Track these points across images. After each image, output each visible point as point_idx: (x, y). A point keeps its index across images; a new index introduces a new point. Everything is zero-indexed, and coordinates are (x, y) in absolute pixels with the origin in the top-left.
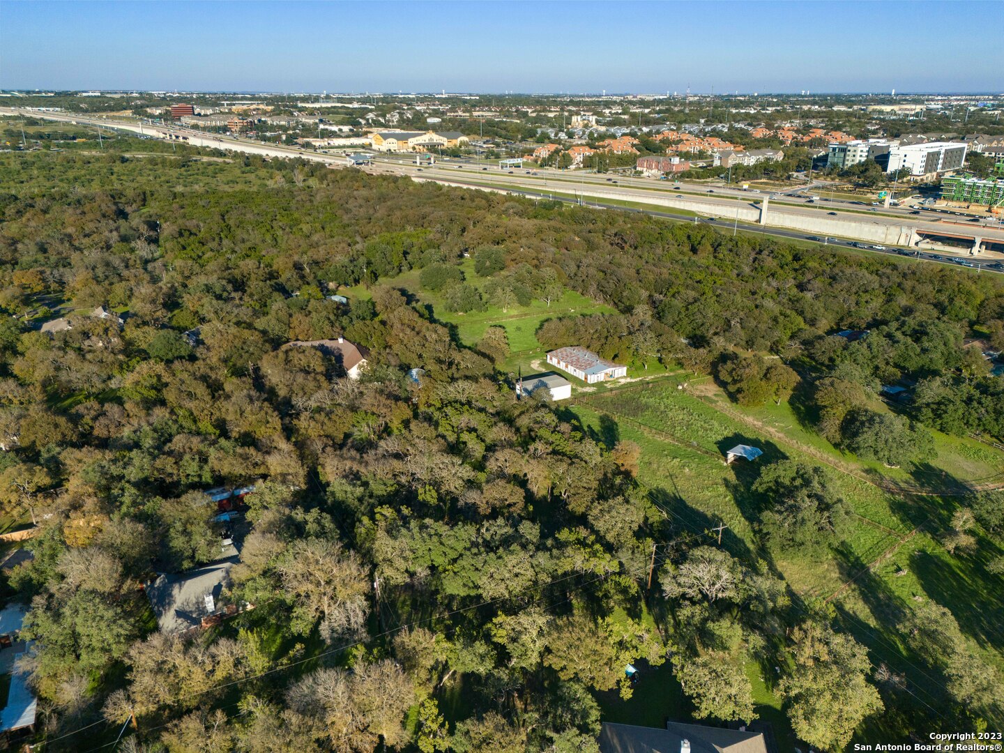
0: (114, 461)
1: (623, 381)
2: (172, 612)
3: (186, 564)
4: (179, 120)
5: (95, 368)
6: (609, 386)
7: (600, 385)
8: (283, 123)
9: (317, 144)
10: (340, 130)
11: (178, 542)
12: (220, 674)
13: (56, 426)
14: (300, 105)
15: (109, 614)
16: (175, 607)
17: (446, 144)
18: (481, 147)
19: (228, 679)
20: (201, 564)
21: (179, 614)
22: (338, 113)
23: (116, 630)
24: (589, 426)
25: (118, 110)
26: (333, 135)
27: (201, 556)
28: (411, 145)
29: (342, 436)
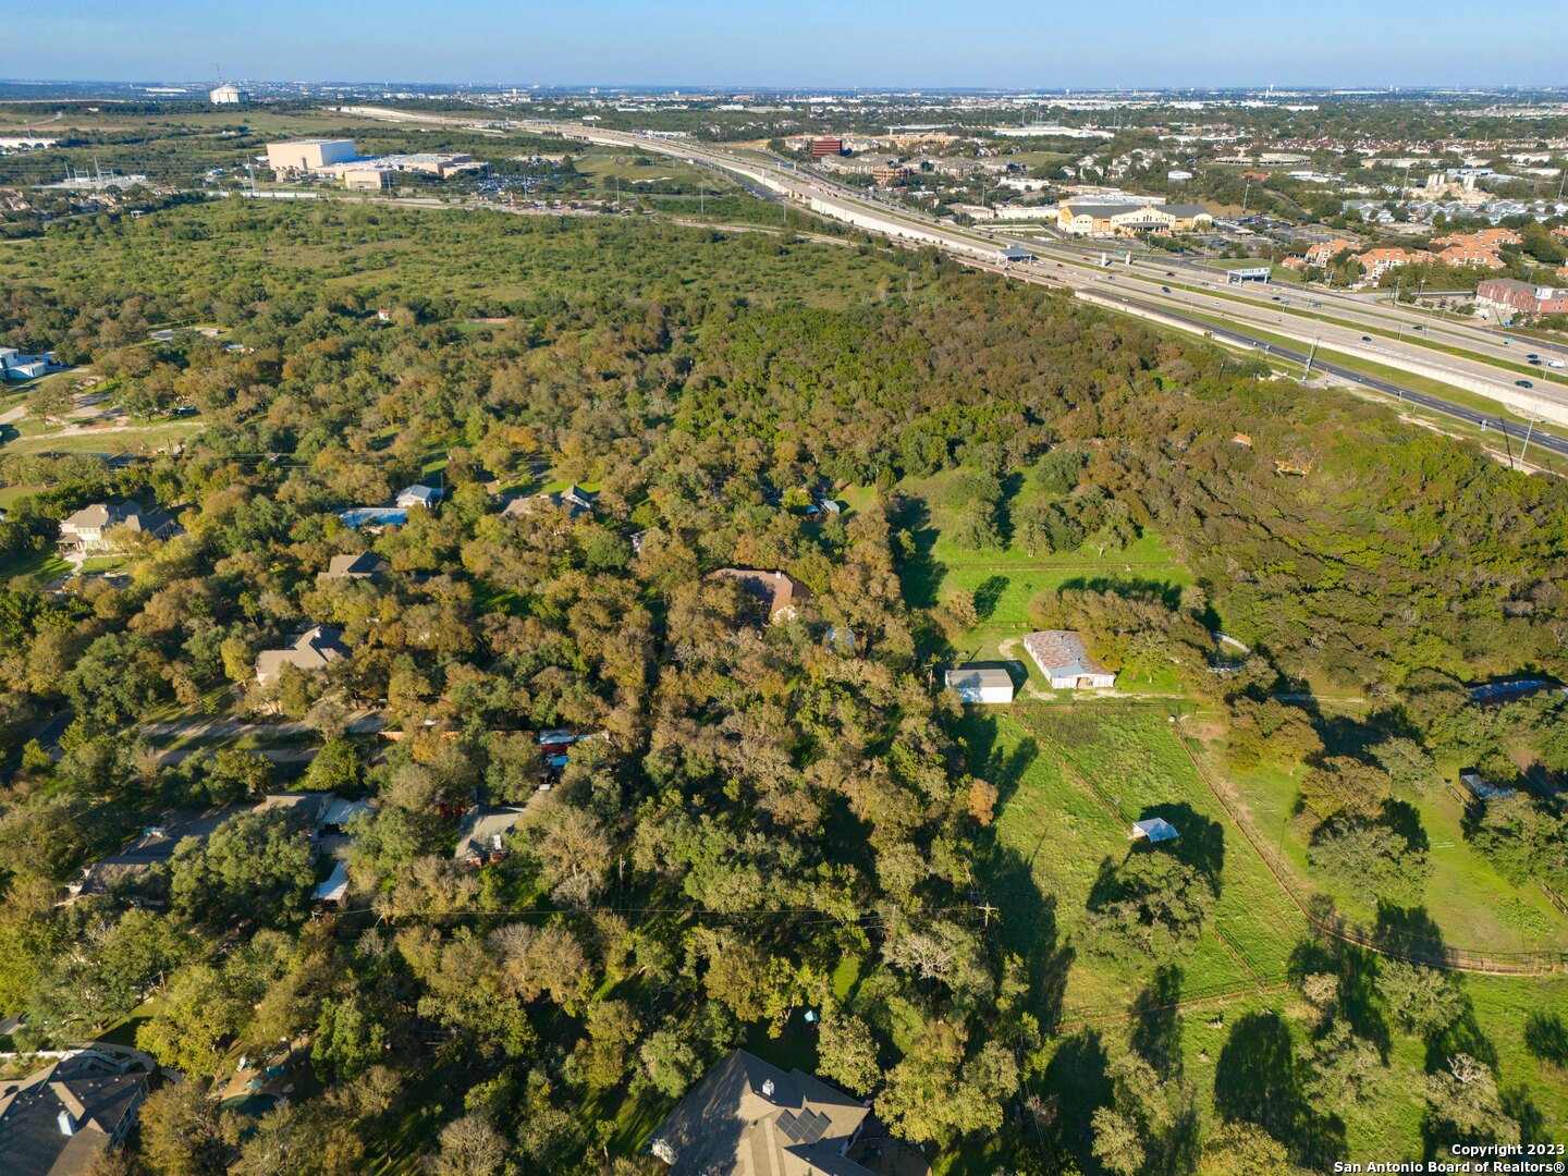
0: (483, 684)
1: (1102, 694)
2: (466, 842)
3: (494, 802)
4: (819, 160)
5: (524, 570)
6: (1076, 696)
7: (1065, 694)
8: (953, 171)
9: (978, 216)
10: (1028, 188)
11: (492, 779)
12: (458, 903)
13: (459, 634)
14: (1001, 130)
15: (403, 830)
16: (473, 836)
17: (1172, 225)
18: (1231, 231)
19: (463, 909)
20: (506, 803)
21: (473, 844)
22: (1048, 149)
23: (406, 845)
24: (1000, 749)
25: (752, 139)
26: (1011, 197)
27: (509, 796)
28: (1114, 225)
29: (704, 699)
